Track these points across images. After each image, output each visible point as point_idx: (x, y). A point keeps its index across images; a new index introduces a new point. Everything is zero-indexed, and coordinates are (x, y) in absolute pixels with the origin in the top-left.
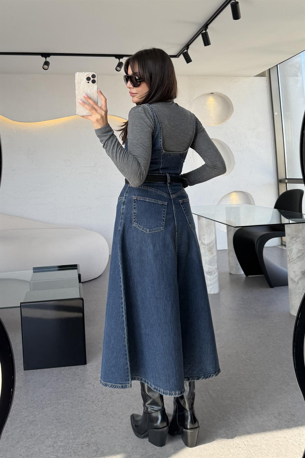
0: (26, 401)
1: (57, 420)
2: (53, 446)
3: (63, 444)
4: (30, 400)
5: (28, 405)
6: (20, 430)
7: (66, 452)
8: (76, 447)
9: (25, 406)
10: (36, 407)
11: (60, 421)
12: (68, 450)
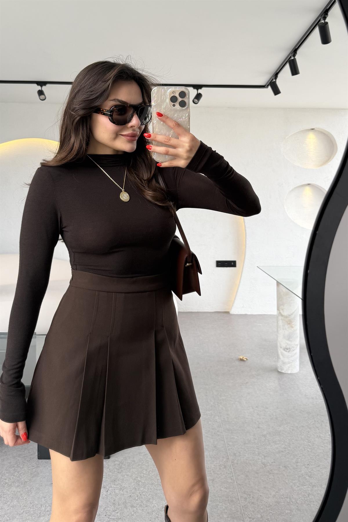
0: (25, 503)
9: (20, 510)
10: (32, 514)
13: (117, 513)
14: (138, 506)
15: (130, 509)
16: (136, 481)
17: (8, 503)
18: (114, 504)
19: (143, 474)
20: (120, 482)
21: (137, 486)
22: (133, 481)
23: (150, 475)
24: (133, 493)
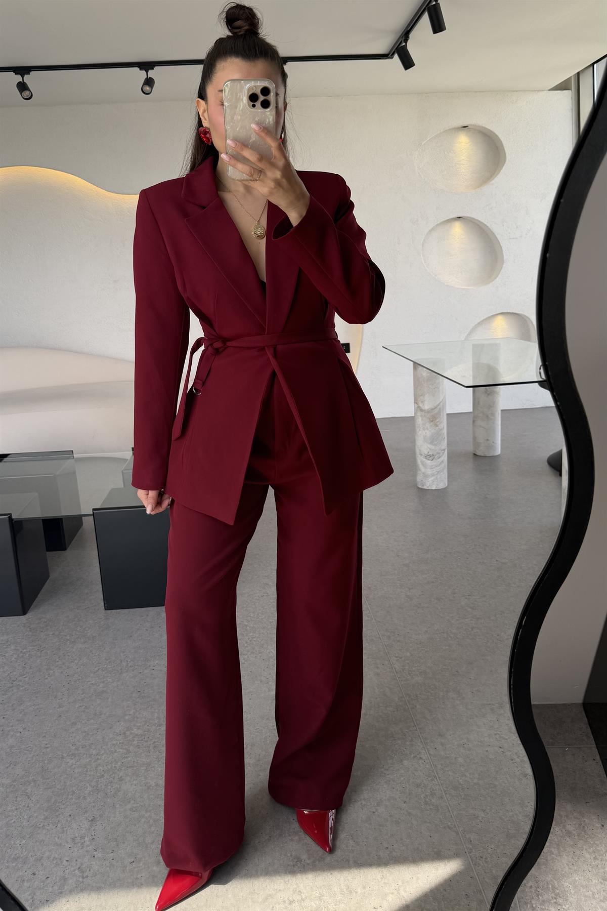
1: (139, 694)
2: (124, 733)
3: (140, 732)
4: (104, 658)
5: (99, 666)
6: (80, 705)
7: (143, 745)
8: (159, 738)
11: (143, 695)
12: (147, 741)
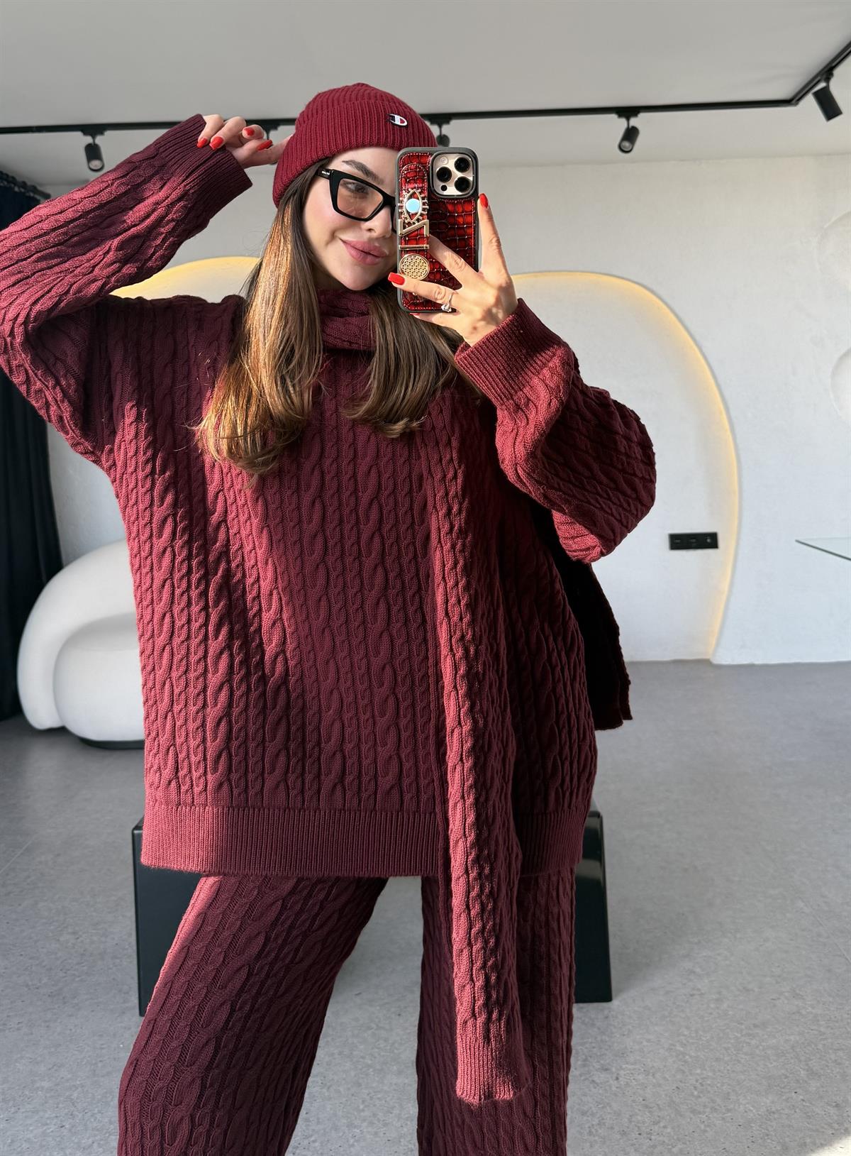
13: (665, 1127)
14: (708, 1110)
15: (692, 1116)
16: (674, 1054)
17: (395, 1112)
18: (647, 1107)
19: (682, 1037)
20: (638, 1058)
21: (683, 1065)
22: (667, 1053)
23: (704, 1039)
24: (681, 1082)
